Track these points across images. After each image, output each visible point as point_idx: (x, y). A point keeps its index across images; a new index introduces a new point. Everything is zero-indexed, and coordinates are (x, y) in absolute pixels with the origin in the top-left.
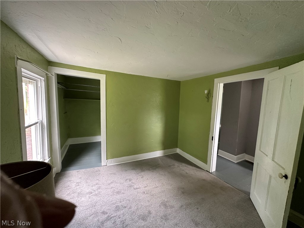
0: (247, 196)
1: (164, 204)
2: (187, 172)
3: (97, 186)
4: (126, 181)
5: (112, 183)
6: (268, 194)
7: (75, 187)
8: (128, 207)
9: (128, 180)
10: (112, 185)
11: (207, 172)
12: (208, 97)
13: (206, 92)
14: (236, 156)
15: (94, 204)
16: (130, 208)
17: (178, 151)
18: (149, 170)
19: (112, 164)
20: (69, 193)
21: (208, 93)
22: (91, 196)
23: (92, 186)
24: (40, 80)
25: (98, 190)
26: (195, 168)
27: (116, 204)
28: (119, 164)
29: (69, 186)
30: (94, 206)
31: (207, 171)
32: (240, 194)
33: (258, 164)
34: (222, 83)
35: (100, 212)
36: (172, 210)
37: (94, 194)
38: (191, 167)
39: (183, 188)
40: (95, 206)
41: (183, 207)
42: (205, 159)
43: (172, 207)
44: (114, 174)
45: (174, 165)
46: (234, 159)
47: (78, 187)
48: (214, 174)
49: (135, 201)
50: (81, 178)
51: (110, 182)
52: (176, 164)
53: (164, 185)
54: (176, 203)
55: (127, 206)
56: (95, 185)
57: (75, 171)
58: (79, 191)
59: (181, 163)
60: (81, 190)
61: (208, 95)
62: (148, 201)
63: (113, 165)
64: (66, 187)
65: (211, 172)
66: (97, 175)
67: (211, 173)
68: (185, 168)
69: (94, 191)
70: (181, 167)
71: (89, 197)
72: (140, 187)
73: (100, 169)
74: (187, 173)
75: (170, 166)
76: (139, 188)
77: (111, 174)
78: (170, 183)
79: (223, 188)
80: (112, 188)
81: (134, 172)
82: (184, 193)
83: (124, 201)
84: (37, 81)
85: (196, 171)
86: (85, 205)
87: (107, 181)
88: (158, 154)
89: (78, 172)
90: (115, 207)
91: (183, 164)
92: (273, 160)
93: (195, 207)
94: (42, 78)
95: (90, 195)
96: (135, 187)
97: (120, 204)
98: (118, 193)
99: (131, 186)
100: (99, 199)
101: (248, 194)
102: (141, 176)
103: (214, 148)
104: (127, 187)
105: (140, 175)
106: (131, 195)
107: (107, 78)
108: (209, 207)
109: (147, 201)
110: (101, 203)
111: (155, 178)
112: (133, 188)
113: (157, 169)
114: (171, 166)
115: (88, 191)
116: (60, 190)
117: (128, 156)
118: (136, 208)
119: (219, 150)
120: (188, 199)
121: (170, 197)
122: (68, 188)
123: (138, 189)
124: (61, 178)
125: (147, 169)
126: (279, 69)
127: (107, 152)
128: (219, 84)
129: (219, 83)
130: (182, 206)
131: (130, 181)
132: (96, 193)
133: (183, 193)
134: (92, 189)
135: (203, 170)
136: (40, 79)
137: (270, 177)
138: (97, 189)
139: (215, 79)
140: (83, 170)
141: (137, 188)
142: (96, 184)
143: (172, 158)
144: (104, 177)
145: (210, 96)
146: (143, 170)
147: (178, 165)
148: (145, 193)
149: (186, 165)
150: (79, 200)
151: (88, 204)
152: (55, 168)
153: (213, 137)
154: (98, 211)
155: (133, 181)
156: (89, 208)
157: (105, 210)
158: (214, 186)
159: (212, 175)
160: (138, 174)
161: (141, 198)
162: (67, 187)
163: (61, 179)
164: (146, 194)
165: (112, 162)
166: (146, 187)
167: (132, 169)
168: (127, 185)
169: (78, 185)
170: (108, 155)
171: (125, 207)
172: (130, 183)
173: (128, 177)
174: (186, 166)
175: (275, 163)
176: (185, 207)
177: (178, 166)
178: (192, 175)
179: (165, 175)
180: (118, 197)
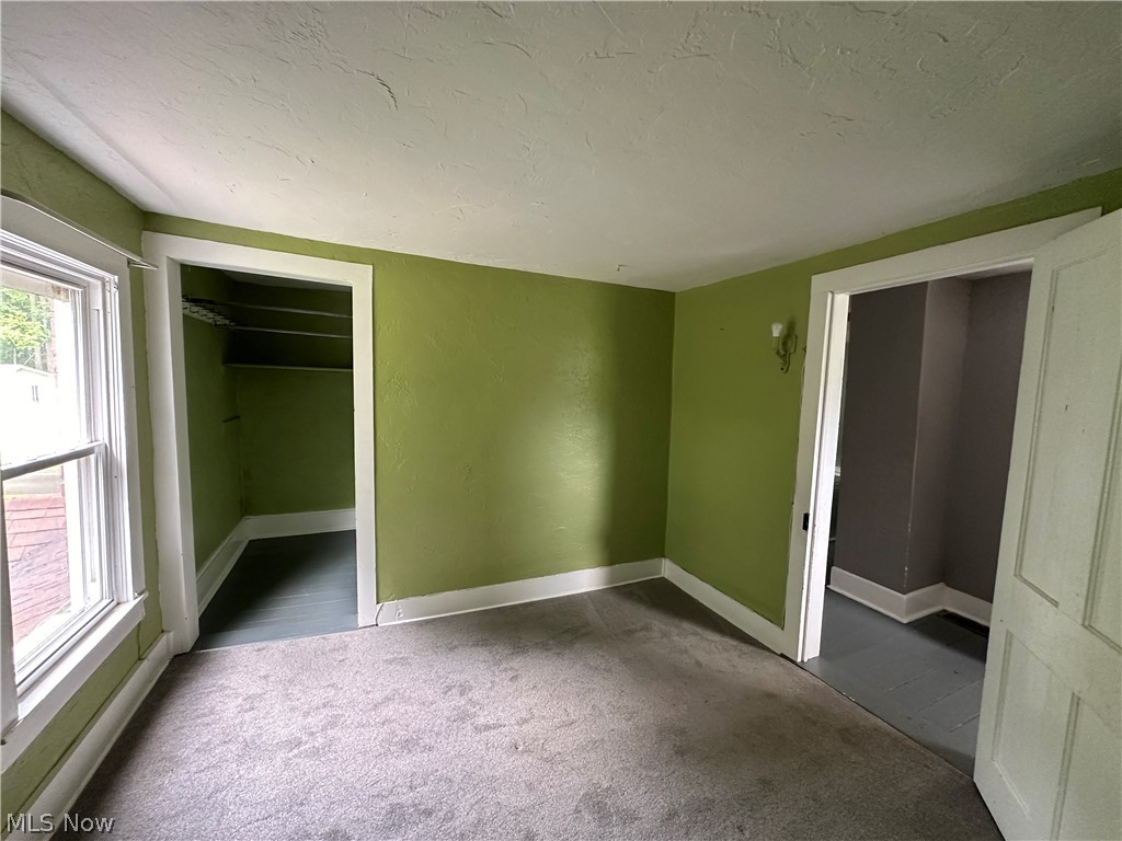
0: (961, 777)
1: (598, 805)
2: (701, 659)
3: (325, 712)
4: (445, 693)
5: (388, 699)
6: (1064, 780)
7: (236, 718)
8: (441, 814)
9: (454, 691)
10: (388, 711)
11: (783, 661)
12: (786, 351)
13: (777, 330)
14: (905, 597)
15: (302, 797)
16: (450, 816)
17: (668, 570)
18: (545, 647)
19: (400, 619)
20: (208, 743)
21: (785, 332)
22: (295, 756)
23: (306, 714)
24: (99, 283)
25: (329, 732)
26: (735, 643)
27: (393, 799)
28: (427, 622)
29: (212, 712)
30: (297, 803)
31: (782, 656)
32: (928, 763)
33: (1009, 637)
34: (842, 291)
35: (322, 831)
36: (628, 830)
37: (307, 746)
38: (716, 637)
39: (683, 732)
40: (302, 804)
41: (676, 820)
42: (776, 604)
43: (629, 817)
44: (404, 661)
45: (646, 628)
46: (899, 605)
47: (247, 716)
48: (815, 669)
49: (475, 787)
50: (266, 677)
51: (378, 696)
52: (658, 623)
53: (601, 714)
54: (646, 800)
55: (438, 807)
56: (318, 708)
57: (248, 647)
58: (247, 735)
59: (676, 621)
60: (260, 728)
61: (785, 344)
62: (530, 787)
63: (405, 624)
64: (198, 717)
65: (799, 660)
66: (335, 664)
67: (801, 666)
68: (692, 640)
69: (312, 734)
70: (676, 638)
71: (287, 763)
72: (503, 722)
73: (348, 639)
74: (698, 664)
75: (630, 633)
76: (495, 727)
77: (389, 662)
78: (627, 707)
79: (850, 735)
80: (383, 724)
81: (482, 654)
82: (683, 755)
83: (425, 784)
84: (86, 288)
85: (740, 656)
86: (265, 796)
87: (368, 693)
88: (586, 580)
89: (259, 650)
90: (384, 812)
91: (686, 625)
92: (1088, 627)
93: (728, 823)
94: (107, 276)
95: (290, 755)
96: (481, 721)
97: (406, 798)
98: (408, 745)
99: (463, 717)
100: (324, 771)
101: (966, 765)
102: (511, 674)
103: (810, 563)
104: (448, 719)
105: (506, 670)
106: (459, 755)
107: (376, 277)
108: (794, 822)
109: (523, 784)
110: (332, 789)
111: (565, 681)
112: (469, 727)
113: (577, 646)
114: (636, 631)
115: (283, 734)
116: (173, 727)
117: (463, 592)
118: (473, 815)
119: (833, 568)
120: (700, 781)
121: (625, 769)
122: (206, 720)
123: (493, 732)
124: (189, 675)
125: (537, 643)
126: (1102, 215)
127: (380, 573)
128: (830, 296)
129: (833, 293)
130: (672, 815)
131: (461, 695)
132: (317, 745)
133: (680, 752)
134: (304, 728)
135: (767, 653)
136: (102, 279)
137: (1076, 701)
138: (324, 729)
139: (813, 277)
140: (282, 644)
141: (488, 727)
142: (325, 706)
143: (640, 600)
144: (358, 677)
145: (792, 348)
146: (519, 648)
147: (663, 627)
148: (520, 749)
149: (699, 630)
150: (242, 772)
151: (275, 792)
152: (171, 634)
153: (806, 517)
154: (311, 829)
155: (476, 695)
156: (278, 811)
157: (343, 825)
158: (815, 723)
159: (804, 674)
160: (498, 663)
161: (499, 772)
162: (204, 715)
163: (185, 679)
164: (523, 752)
165: (397, 613)
166: (525, 721)
167: (476, 645)
168: (446, 713)
169: (252, 709)
170: (381, 584)
171: (428, 813)
172: (463, 702)
173: (456, 677)
174: (696, 634)
175: (1097, 641)
176: (683, 818)
177: (665, 635)
178: (720, 672)
179: (609, 671)
180: (405, 763)
